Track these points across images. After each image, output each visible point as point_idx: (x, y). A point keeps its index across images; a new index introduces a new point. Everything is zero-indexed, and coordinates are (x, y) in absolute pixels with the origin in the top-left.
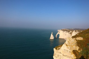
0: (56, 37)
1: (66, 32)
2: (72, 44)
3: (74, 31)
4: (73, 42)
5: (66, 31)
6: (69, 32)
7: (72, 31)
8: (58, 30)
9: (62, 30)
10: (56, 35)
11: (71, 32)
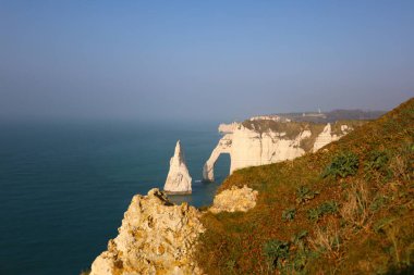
0: (211, 176)
1: (273, 134)
2: (162, 249)
3: (328, 127)
4: (170, 236)
5: (275, 127)
6: (291, 135)
7: (311, 129)
8: (223, 128)
9: (248, 125)
10: (210, 162)
11: (307, 134)
